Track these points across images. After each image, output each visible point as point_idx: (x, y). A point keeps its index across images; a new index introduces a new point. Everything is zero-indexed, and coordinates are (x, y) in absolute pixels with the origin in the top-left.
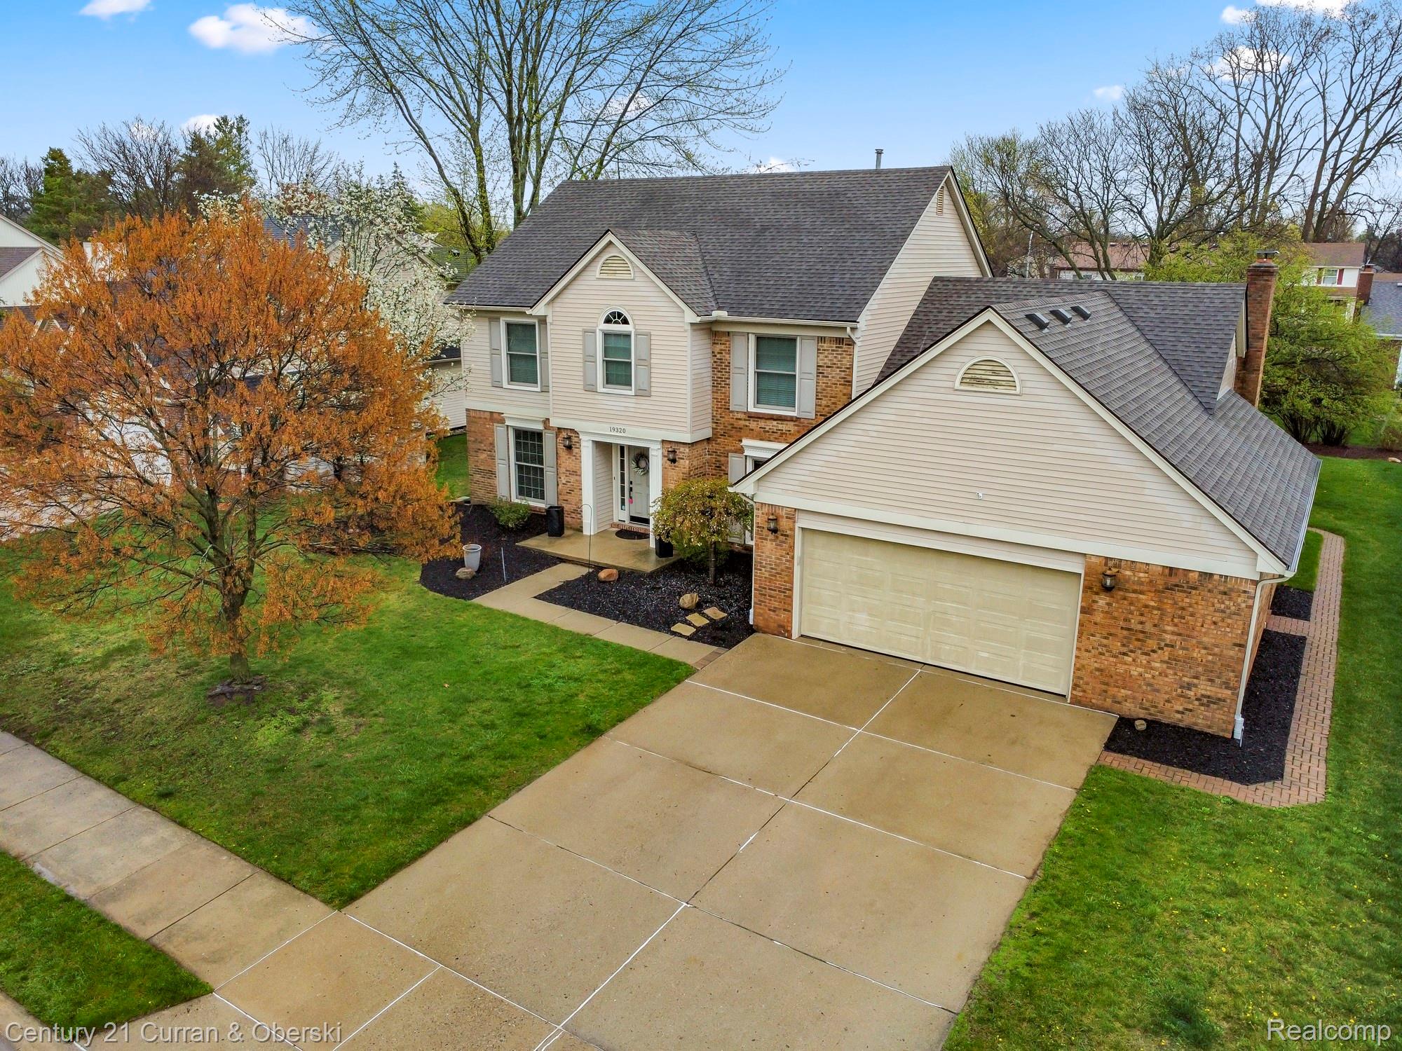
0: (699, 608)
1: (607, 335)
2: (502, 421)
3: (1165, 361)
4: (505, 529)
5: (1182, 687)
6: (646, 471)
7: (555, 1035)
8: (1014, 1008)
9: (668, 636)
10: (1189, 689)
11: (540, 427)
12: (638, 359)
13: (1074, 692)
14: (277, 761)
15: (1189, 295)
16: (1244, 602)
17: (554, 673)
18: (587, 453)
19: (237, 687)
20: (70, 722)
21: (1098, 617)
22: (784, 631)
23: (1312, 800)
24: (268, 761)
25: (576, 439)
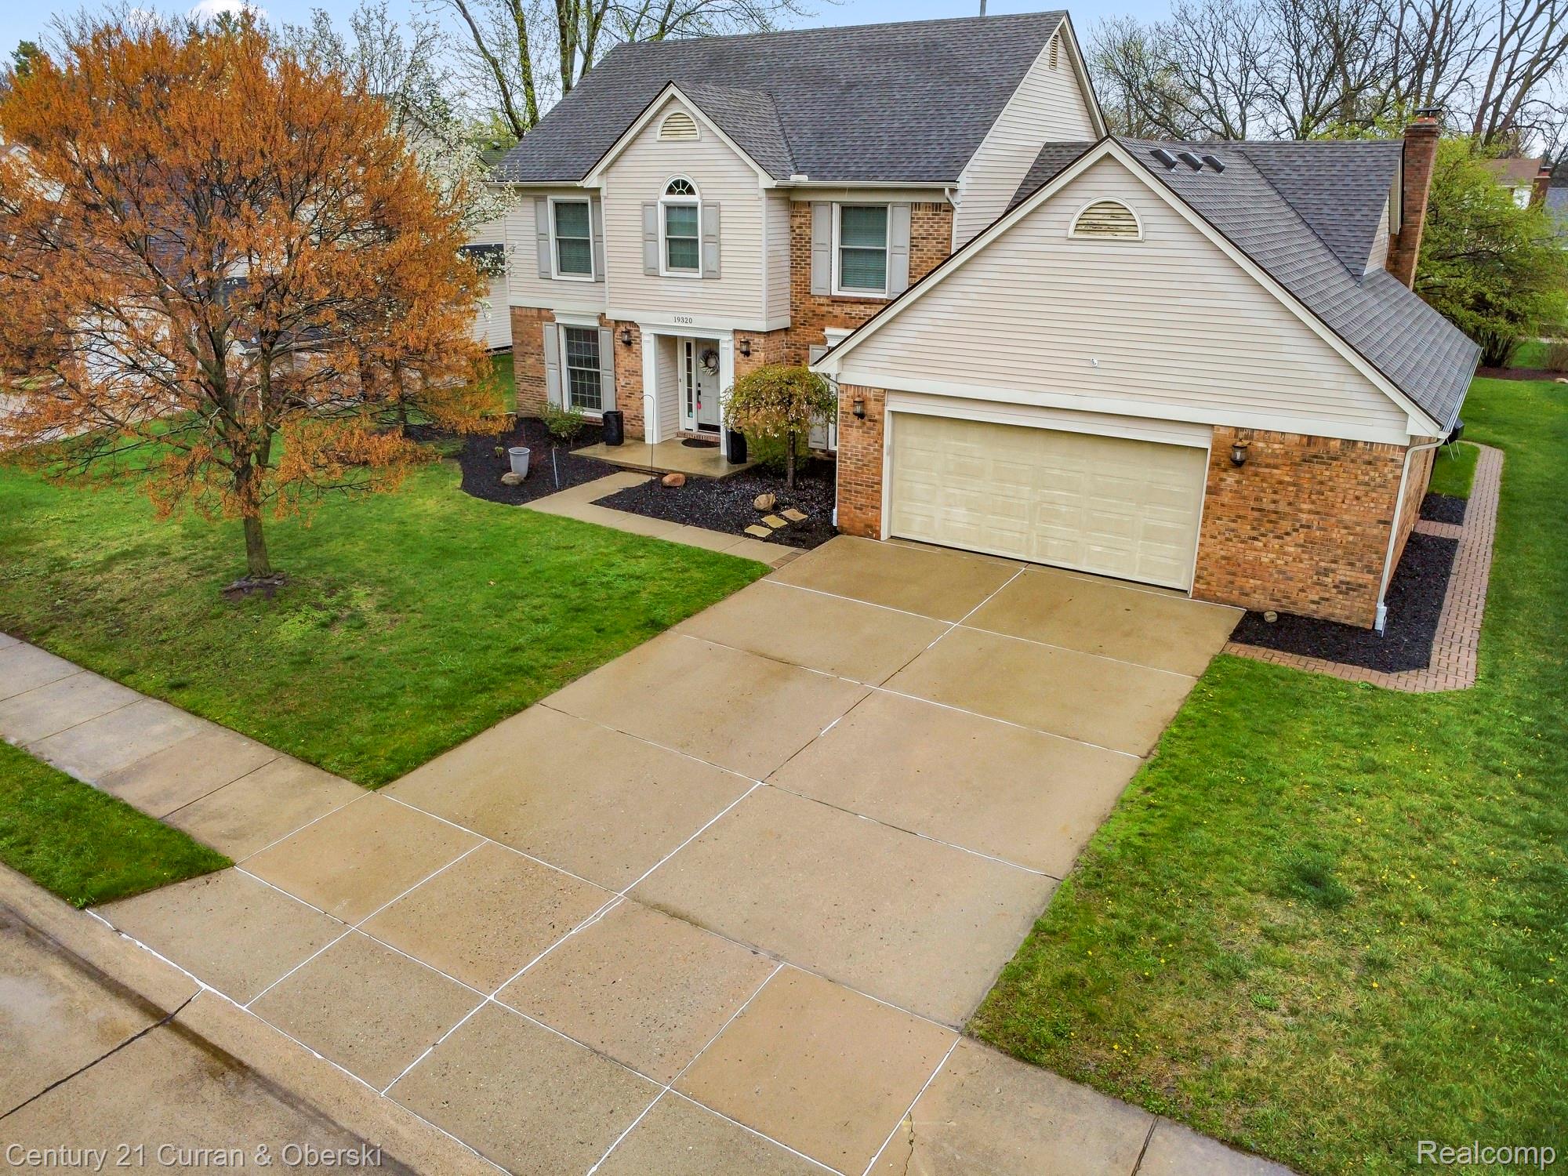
0: (776, 509)
1: (670, 208)
2: (552, 319)
3: (1309, 226)
4: (556, 438)
5: (1318, 573)
6: (716, 371)
7: (615, 902)
8: (1125, 875)
9: (741, 538)
10: (1327, 576)
11: (595, 323)
12: (706, 236)
13: (1197, 585)
14: (303, 653)
15: (1337, 154)
16: (1392, 472)
17: (613, 572)
18: (649, 349)
19: (256, 582)
20: (70, 620)
21: (1226, 498)
22: (871, 531)
23: (1460, 686)
24: (292, 654)
25: (636, 334)
